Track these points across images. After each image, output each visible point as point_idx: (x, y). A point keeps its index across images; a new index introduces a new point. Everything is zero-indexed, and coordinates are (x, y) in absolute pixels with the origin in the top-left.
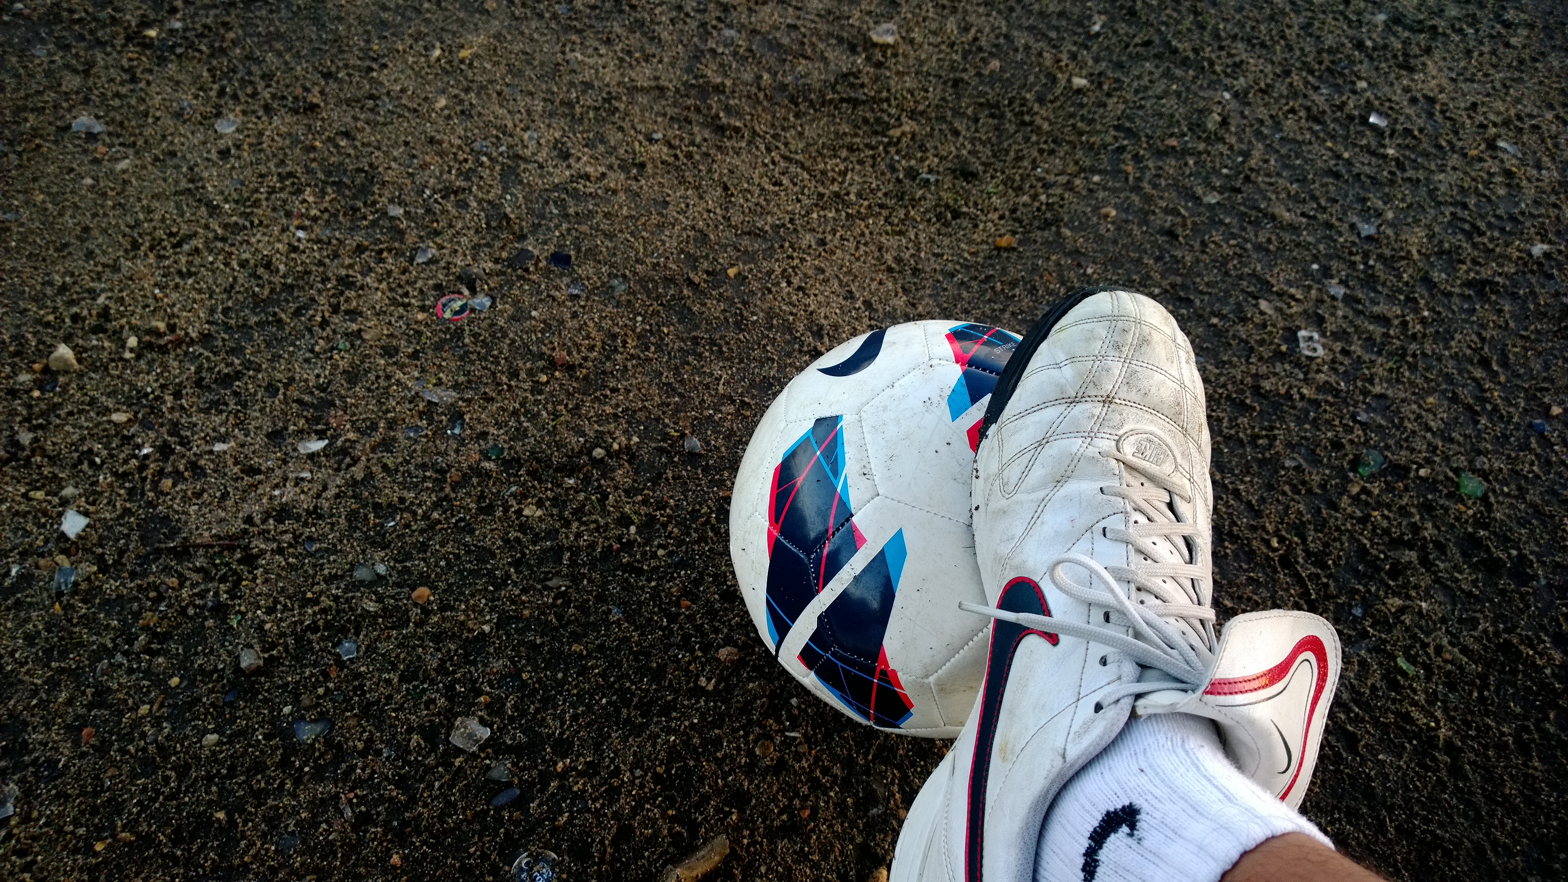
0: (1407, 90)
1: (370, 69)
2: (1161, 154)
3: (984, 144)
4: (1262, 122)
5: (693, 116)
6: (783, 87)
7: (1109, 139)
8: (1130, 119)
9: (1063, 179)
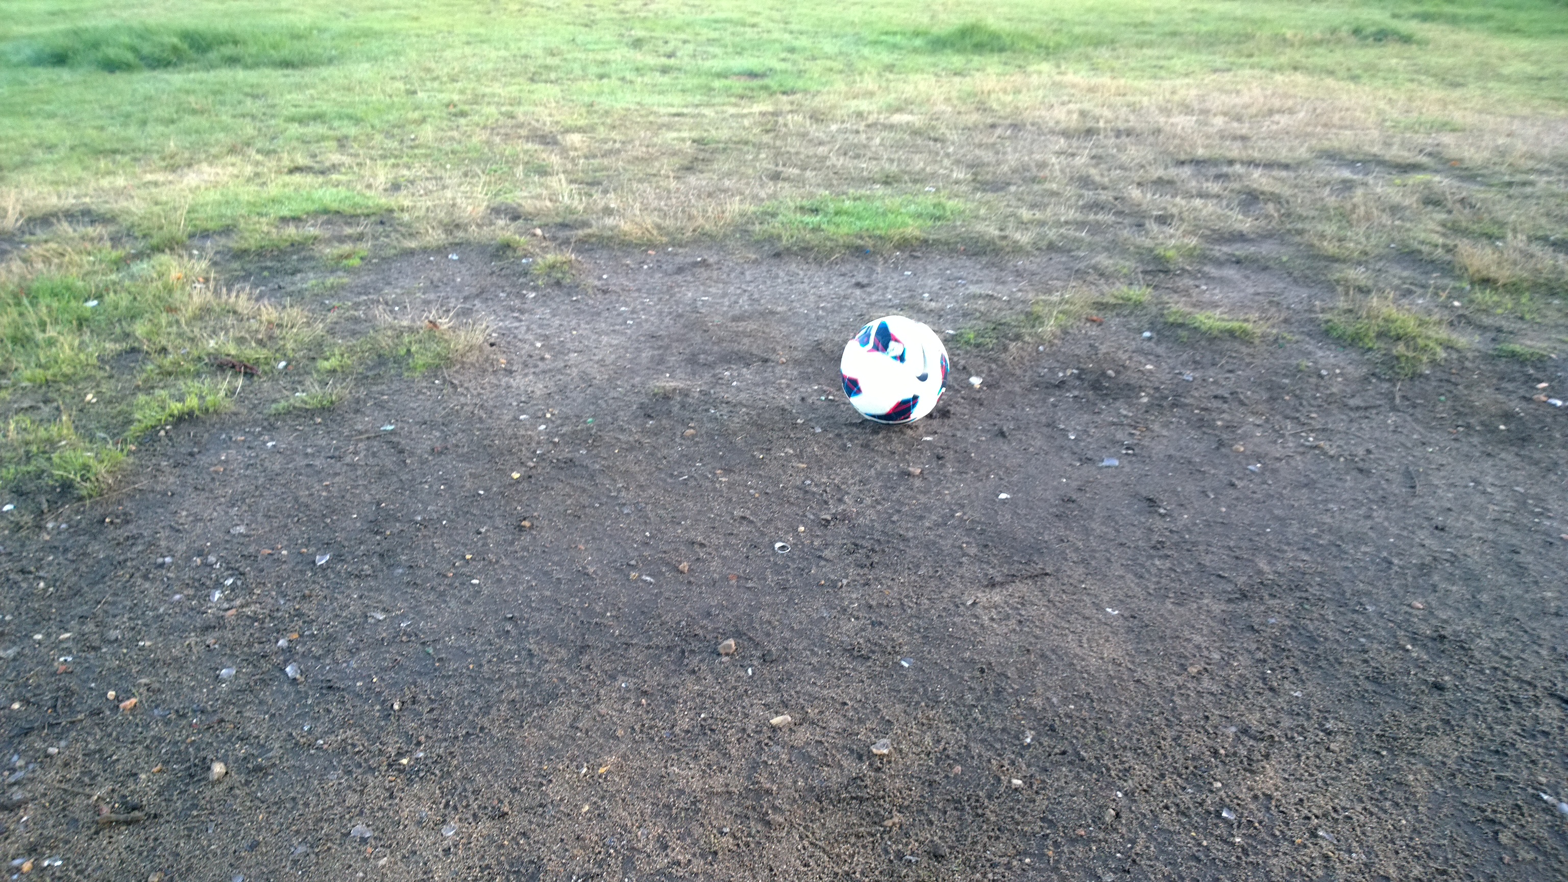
0: (1250, 789)
1: (541, 784)
2: (1073, 841)
3: (950, 830)
4: (1144, 815)
5: (750, 813)
6: (812, 789)
7: (1037, 829)
8: (1052, 812)
9: (1005, 860)
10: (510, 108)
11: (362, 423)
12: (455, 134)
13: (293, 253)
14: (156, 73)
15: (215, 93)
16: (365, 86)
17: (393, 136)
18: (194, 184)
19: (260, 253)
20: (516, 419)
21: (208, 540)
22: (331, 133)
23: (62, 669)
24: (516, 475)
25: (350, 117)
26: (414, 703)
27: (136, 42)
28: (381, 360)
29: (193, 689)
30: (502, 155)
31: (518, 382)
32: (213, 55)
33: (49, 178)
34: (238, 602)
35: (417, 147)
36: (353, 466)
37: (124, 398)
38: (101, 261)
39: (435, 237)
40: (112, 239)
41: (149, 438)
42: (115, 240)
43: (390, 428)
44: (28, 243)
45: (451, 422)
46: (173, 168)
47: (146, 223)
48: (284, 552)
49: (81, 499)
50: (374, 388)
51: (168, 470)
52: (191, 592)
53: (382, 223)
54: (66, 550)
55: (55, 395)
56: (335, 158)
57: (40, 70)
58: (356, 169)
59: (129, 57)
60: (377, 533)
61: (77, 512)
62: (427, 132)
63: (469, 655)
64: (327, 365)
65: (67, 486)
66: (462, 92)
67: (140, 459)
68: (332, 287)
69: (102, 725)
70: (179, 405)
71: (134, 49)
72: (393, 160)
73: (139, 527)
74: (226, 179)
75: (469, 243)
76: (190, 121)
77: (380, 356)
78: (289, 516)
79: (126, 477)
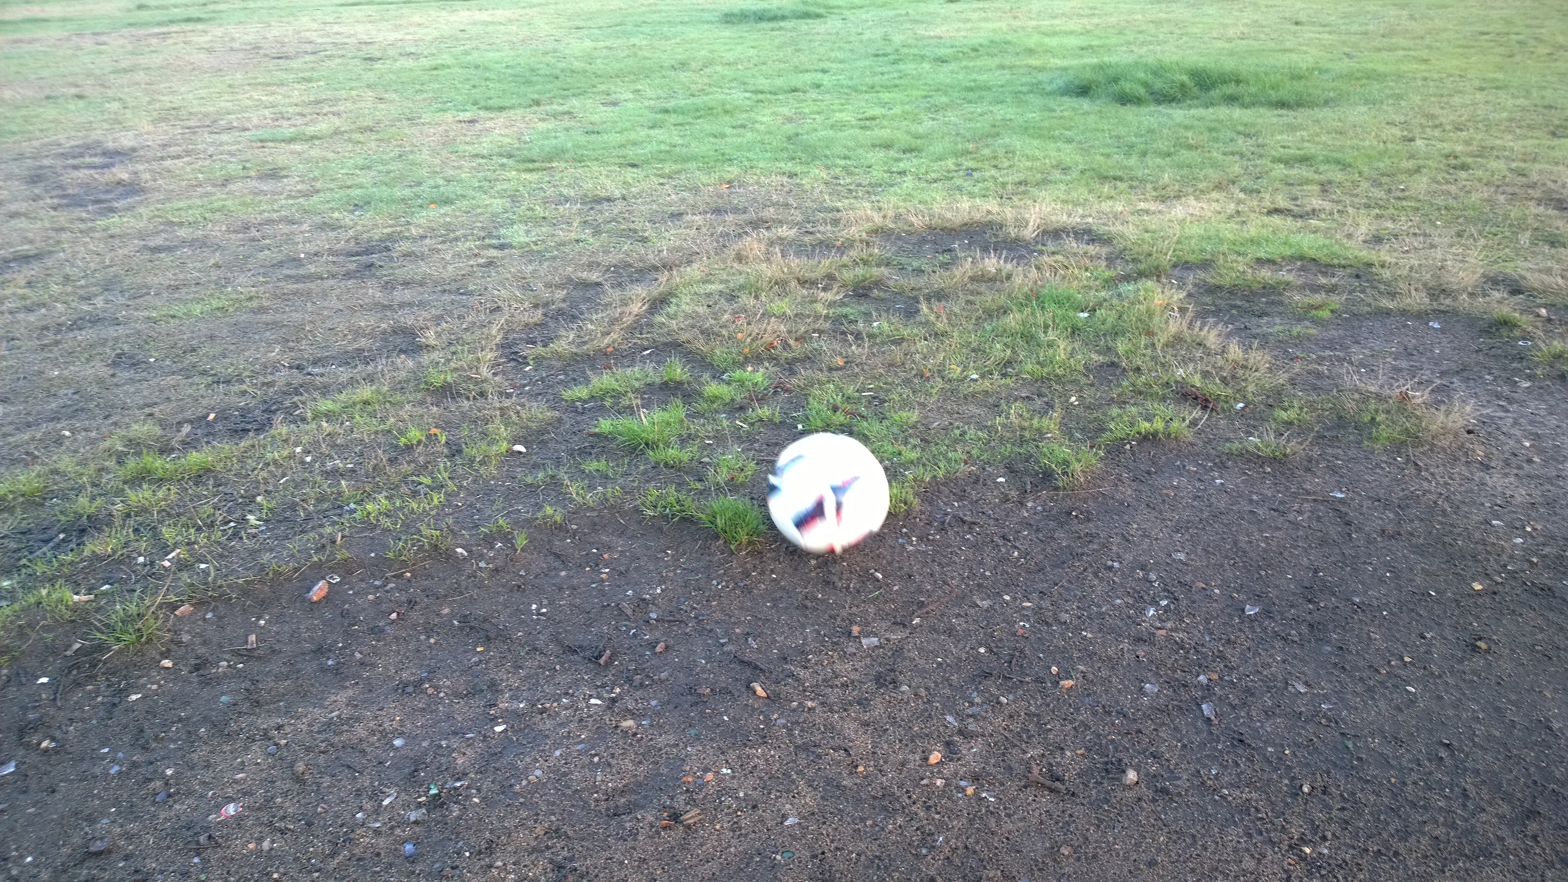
10: (1522, 165)
11: (1312, 483)
12: (1453, 189)
13: (1263, 296)
14: (1160, 108)
15: (1210, 130)
16: (1359, 130)
17: (1380, 184)
18: (1180, 216)
19: (1233, 291)
20: (1487, 522)
21: (1152, 557)
22: (1316, 176)
23: (1021, 632)
24: (1477, 586)
25: (1338, 162)
26: (1324, 793)
27: (1150, 78)
28: (1341, 422)
29: (1119, 691)
30: (1506, 217)
31: (1495, 480)
32: (1215, 93)
33: (1063, 197)
34: (1169, 625)
35: (1405, 199)
36: (1296, 525)
37: (1100, 406)
38: (1096, 279)
39: (1418, 300)
40: (1107, 259)
41: (1116, 449)
42: (1110, 260)
43: (1340, 495)
44: (1041, 253)
45: (1408, 506)
46: (1163, 199)
47: (1136, 249)
48: (1217, 591)
49: (1057, 488)
50: (1330, 451)
51: (1127, 482)
52: (1131, 601)
53: (1358, 276)
54: (1038, 530)
55: (1046, 391)
56: (1316, 203)
57: (1065, 99)
58: (1336, 216)
59: (1142, 91)
60: (1310, 601)
61: (1052, 500)
62: (1421, 184)
63: (1392, 767)
64: (1284, 415)
65: (1047, 475)
66: (1467, 143)
67: (1106, 465)
68: (1298, 336)
69: (1043, 693)
70: (1147, 425)
71: (1146, 85)
72: (1377, 211)
73: (1097, 527)
74: (1209, 214)
75: (1455, 313)
76: (1185, 155)
77: (1340, 418)
78: (1226, 557)
79: (1096, 479)
